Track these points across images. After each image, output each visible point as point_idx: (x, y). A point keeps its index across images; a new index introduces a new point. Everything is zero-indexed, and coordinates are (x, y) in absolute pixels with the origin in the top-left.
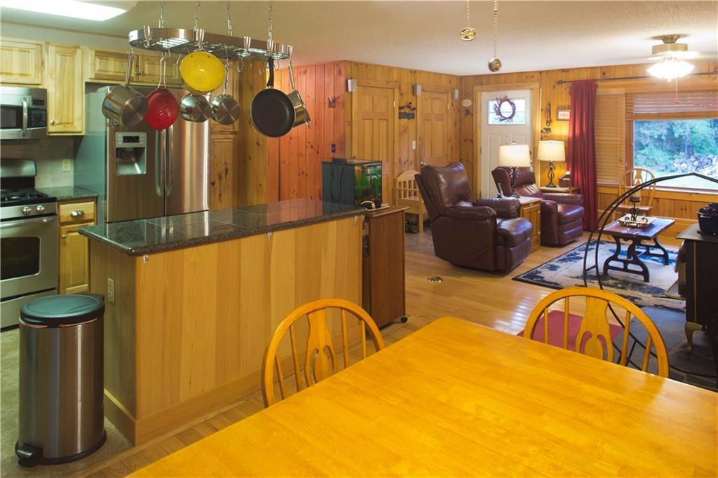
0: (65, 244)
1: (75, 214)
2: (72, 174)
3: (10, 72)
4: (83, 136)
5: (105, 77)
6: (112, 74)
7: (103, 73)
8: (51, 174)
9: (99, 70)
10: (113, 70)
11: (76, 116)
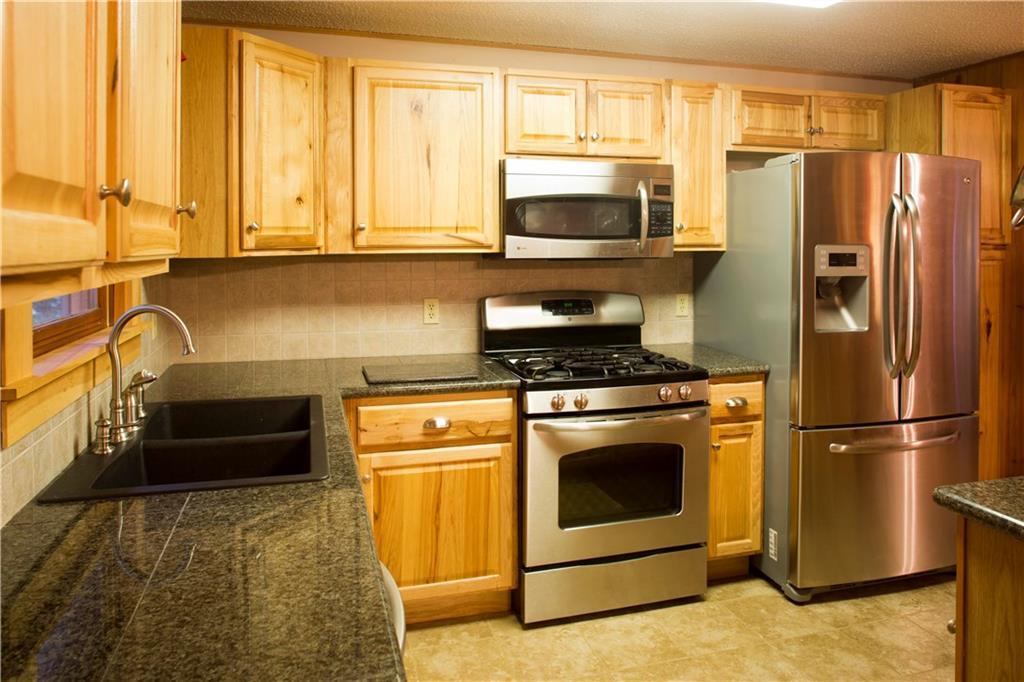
0: (716, 459)
1: (732, 404)
2: (690, 321)
3: (616, 136)
4: (723, 252)
5: (758, 141)
6: (768, 134)
7: (755, 132)
8: (660, 320)
9: (748, 128)
10: (770, 127)
11: (714, 215)
